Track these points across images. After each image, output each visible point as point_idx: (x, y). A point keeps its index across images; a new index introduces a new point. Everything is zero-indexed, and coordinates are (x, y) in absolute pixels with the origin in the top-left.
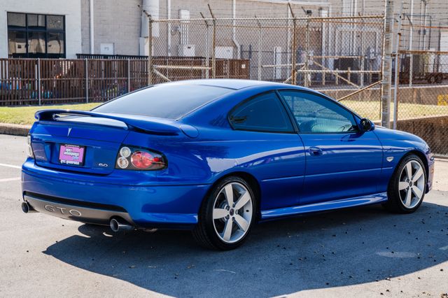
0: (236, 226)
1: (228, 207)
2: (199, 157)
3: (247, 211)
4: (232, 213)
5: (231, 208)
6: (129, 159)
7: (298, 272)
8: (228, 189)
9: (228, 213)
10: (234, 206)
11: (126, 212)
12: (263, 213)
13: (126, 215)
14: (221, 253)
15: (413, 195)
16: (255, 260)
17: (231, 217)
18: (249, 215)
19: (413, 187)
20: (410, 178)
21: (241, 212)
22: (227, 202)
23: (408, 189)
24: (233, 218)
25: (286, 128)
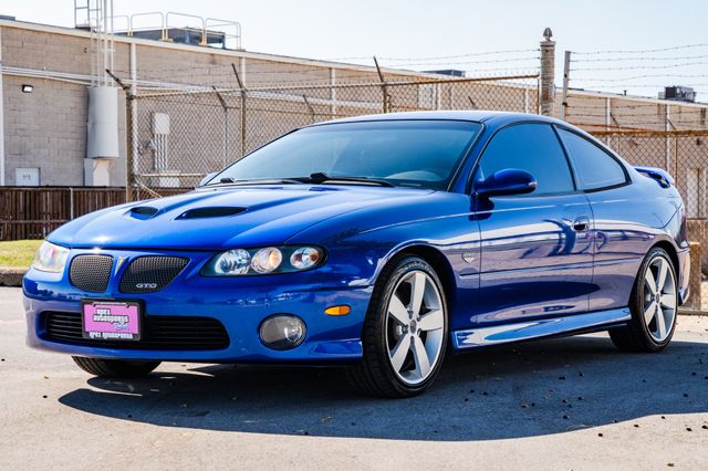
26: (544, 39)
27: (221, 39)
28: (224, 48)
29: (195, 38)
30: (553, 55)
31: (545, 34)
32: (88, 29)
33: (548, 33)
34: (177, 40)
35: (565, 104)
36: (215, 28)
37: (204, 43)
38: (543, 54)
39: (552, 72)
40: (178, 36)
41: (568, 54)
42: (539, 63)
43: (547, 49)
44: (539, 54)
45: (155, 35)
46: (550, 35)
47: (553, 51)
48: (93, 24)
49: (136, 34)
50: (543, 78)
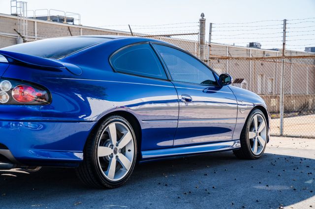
0: (119, 165)
1: (112, 145)
2: (79, 96)
3: (129, 151)
4: (115, 152)
5: (115, 146)
6: (9, 93)
7: (188, 204)
8: (112, 128)
9: (112, 151)
10: (117, 145)
11: (7, 149)
12: (143, 153)
13: (7, 153)
14: (106, 191)
15: (259, 144)
16: (141, 196)
17: (114, 156)
18: (131, 154)
19: (258, 136)
20: (256, 129)
21: (123, 151)
22: (111, 141)
23: (255, 138)
24: (117, 157)
25: (160, 76)
26: (201, 18)
27: (72, 21)
28: (73, 24)
29: (61, 20)
30: (205, 24)
31: (201, 16)
32: (16, 15)
33: (203, 15)
34: (53, 21)
35: (210, 46)
36: (70, 16)
37: (65, 22)
38: (201, 24)
39: (204, 32)
40: (54, 19)
41: (211, 24)
42: (199, 28)
43: (202, 22)
44: (199, 24)
45: (45, 18)
46: (204, 16)
47: (205, 23)
48: (19, 13)
49: (37, 18)
50: (201, 35)
